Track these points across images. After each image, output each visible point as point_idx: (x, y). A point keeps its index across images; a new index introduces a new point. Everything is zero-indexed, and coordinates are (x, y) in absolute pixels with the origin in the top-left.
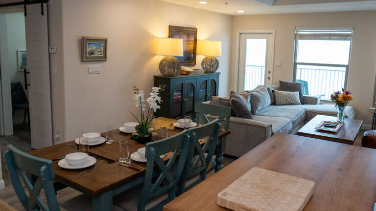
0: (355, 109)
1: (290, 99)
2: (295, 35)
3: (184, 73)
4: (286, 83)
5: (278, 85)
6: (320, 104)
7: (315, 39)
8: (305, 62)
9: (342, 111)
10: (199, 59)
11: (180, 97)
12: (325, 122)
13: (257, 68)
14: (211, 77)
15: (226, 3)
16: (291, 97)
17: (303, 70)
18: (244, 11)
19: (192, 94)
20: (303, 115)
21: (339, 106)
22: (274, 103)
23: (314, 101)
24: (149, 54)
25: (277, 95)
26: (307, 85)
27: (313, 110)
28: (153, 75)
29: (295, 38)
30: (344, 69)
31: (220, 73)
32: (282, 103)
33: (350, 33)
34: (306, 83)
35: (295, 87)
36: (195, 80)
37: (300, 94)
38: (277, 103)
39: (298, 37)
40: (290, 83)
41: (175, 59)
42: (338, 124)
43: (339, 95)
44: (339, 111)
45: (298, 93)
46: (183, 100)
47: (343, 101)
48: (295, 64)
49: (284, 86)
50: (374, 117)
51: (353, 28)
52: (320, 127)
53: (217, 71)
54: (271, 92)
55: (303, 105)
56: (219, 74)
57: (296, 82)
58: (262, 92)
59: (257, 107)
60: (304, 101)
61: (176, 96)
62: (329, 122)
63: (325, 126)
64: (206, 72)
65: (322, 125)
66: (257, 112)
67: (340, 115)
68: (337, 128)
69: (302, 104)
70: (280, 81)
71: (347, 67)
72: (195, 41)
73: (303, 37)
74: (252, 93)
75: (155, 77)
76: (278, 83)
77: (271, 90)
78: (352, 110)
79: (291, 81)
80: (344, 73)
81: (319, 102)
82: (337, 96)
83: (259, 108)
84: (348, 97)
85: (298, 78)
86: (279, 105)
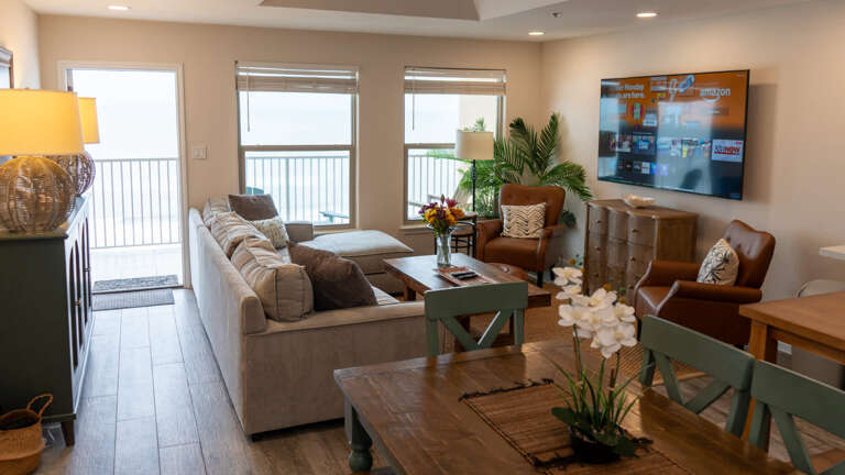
1: (278, 236)
2: (237, 78)
16: (278, 230)
29: (237, 87)
33: (353, 77)
35: (265, 205)
51: (360, 67)
67: (444, 250)
71: (351, 148)
73: (255, 84)
85: (250, 183)
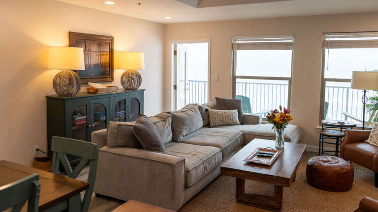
0: (301, 128)
1: (227, 119)
2: (232, 44)
3: (91, 91)
4: (224, 100)
5: (214, 102)
6: (263, 123)
7: (254, 49)
8: (244, 75)
9: (280, 134)
10: (118, 74)
11: (85, 122)
12: (261, 149)
13: (200, 83)
14: (132, 95)
15: (140, 4)
16: (228, 116)
17: (248, 85)
18: (172, 17)
19: (105, 117)
20: (239, 139)
21: (277, 128)
22: (207, 125)
23: (255, 120)
24: (36, 68)
25: (211, 115)
26: (249, 101)
27: (251, 132)
28: (45, 95)
29: (232, 48)
30: (287, 82)
31: (145, 90)
32: (217, 124)
33: (291, 41)
34: (247, 100)
35: (233, 104)
36: (107, 99)
37: (239, 112)
38: (211, 124)
39: (235, 47)
40: (228, 100)
41: (73, 73)
42: (275, 152)
43: (276, 115)
44: (277, 135)
45: (236, 111)
46: (87, 127)
47: (281, 122)
48: (234, 78)
49: (222, 104)
50: (320, 138)
51: (294, 35)
52: (251, 158)
53: (140, 88)
54: (204, 111)
55: (242, 126)
56: (143, 91)
57: (237, 98)
58: (190, 112)
59: (180, 132)
60: (244, 120)
61: (79, 120)
62: (265, 150)
63: (259, 156)
64: (127, 89)
65: (255, 155)
66: (181, 138)
67: (278, 139)
68: (273, 158)
69: (241, 124)
70: (216, 98)
71: (289, 79)
72: (111, 52)
74: (176, 113)
75: (46, 97)
76: (215, 100)
77: (204, 109)
78: (297, 129)
79: (230, 98)
80: (287, 87)
81: (261, 121)
82: (274, 116)
83: (185, 133)
84: (287, 117)
86: (214, 127)
